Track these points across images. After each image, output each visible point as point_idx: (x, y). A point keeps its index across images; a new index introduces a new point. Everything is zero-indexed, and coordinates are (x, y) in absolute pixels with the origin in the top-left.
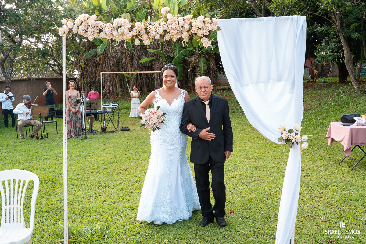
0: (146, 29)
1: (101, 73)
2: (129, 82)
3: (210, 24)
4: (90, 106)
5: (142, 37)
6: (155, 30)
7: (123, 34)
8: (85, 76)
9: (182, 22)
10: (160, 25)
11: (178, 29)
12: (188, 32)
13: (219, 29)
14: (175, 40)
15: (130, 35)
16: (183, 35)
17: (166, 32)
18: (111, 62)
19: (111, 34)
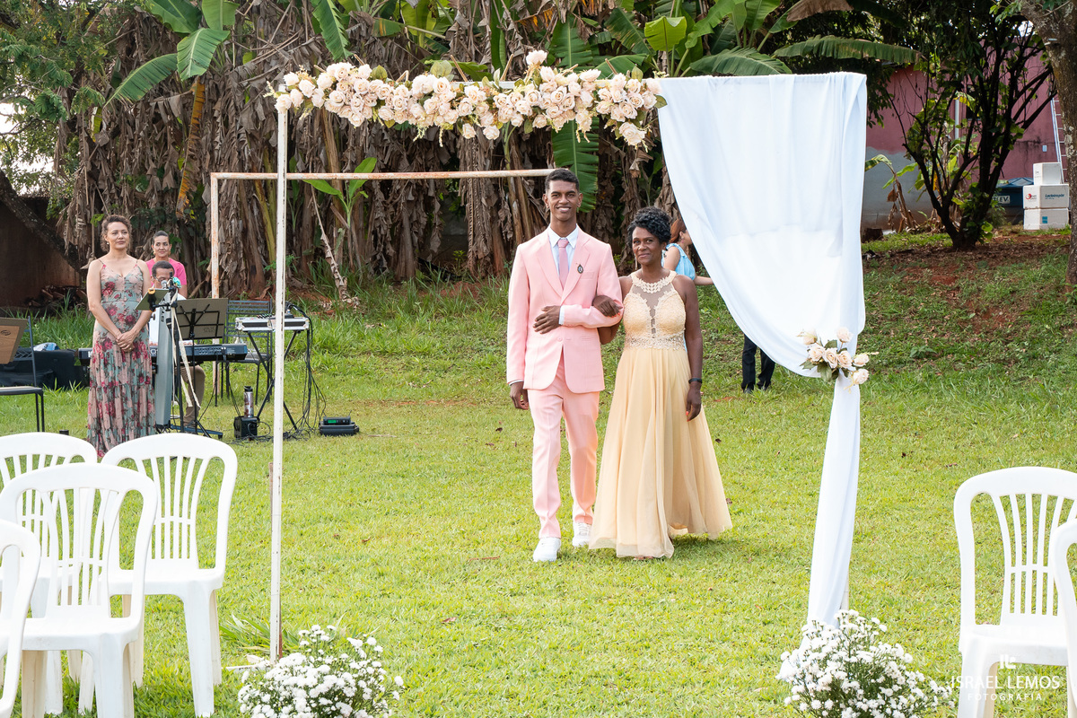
0: (490, 101)
1: (215, 177)
2: (329, 221)
3: (642, 91)
4: (192, 323)
5: (479, 121)
6: (511, 106)
7: (436, 113)
9: (575, 88)
10: (523, 93)
11: (567, 101)
12: (589, 109)
13: (662, 101)
14: (558, 127)
15: (452, 116)
16: (577, 117)
17: (537, 110)
19: (407, 113)
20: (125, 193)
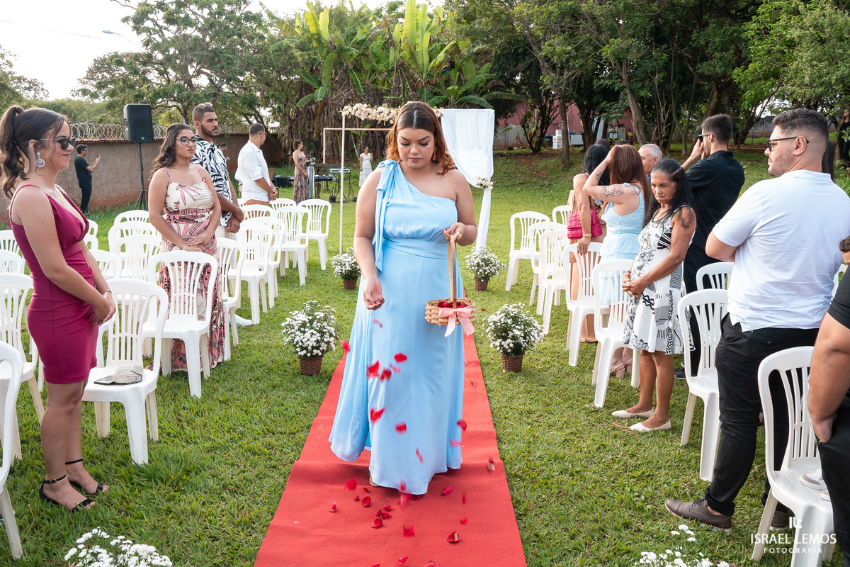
1: (324, 129)
2: (356, 141)
4: (318, 170)
7: (383, 117)
8: (293, 131)
13: (442, 114)
15: (387, 118)
18: (333, 112)
19: (376, 117)
20: (299, 133)
